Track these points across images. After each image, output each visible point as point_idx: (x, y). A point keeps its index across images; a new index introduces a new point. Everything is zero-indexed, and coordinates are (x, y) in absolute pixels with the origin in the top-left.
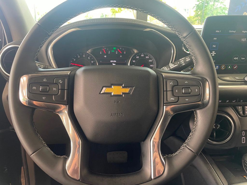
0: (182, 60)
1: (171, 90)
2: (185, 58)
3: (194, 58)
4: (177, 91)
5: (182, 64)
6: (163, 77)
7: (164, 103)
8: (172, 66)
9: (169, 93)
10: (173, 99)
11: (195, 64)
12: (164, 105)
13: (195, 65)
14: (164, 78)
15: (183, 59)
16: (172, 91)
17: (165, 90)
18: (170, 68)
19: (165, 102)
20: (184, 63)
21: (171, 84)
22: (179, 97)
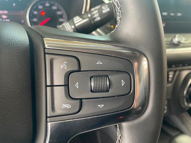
0: (95, 10)
1: (63, 84)
2: (101, 7)
3: (117, 2)
4: (77, 85)
5: (95, 18)
6: (45, 48)
7: (47, 117)
8: (78, 21)
9: (59, 92)
10: (68, 107)
11: (118, 18)
12: (48, 121)
13: (120, 19)
14: (46, 52)
15: (97, 7)
16: (66, 85)
17: (49, 83)
18: (74, 25)
19: (48, 115)
20: (100, 16)
21: (62, 67)
22: (81, 99)
